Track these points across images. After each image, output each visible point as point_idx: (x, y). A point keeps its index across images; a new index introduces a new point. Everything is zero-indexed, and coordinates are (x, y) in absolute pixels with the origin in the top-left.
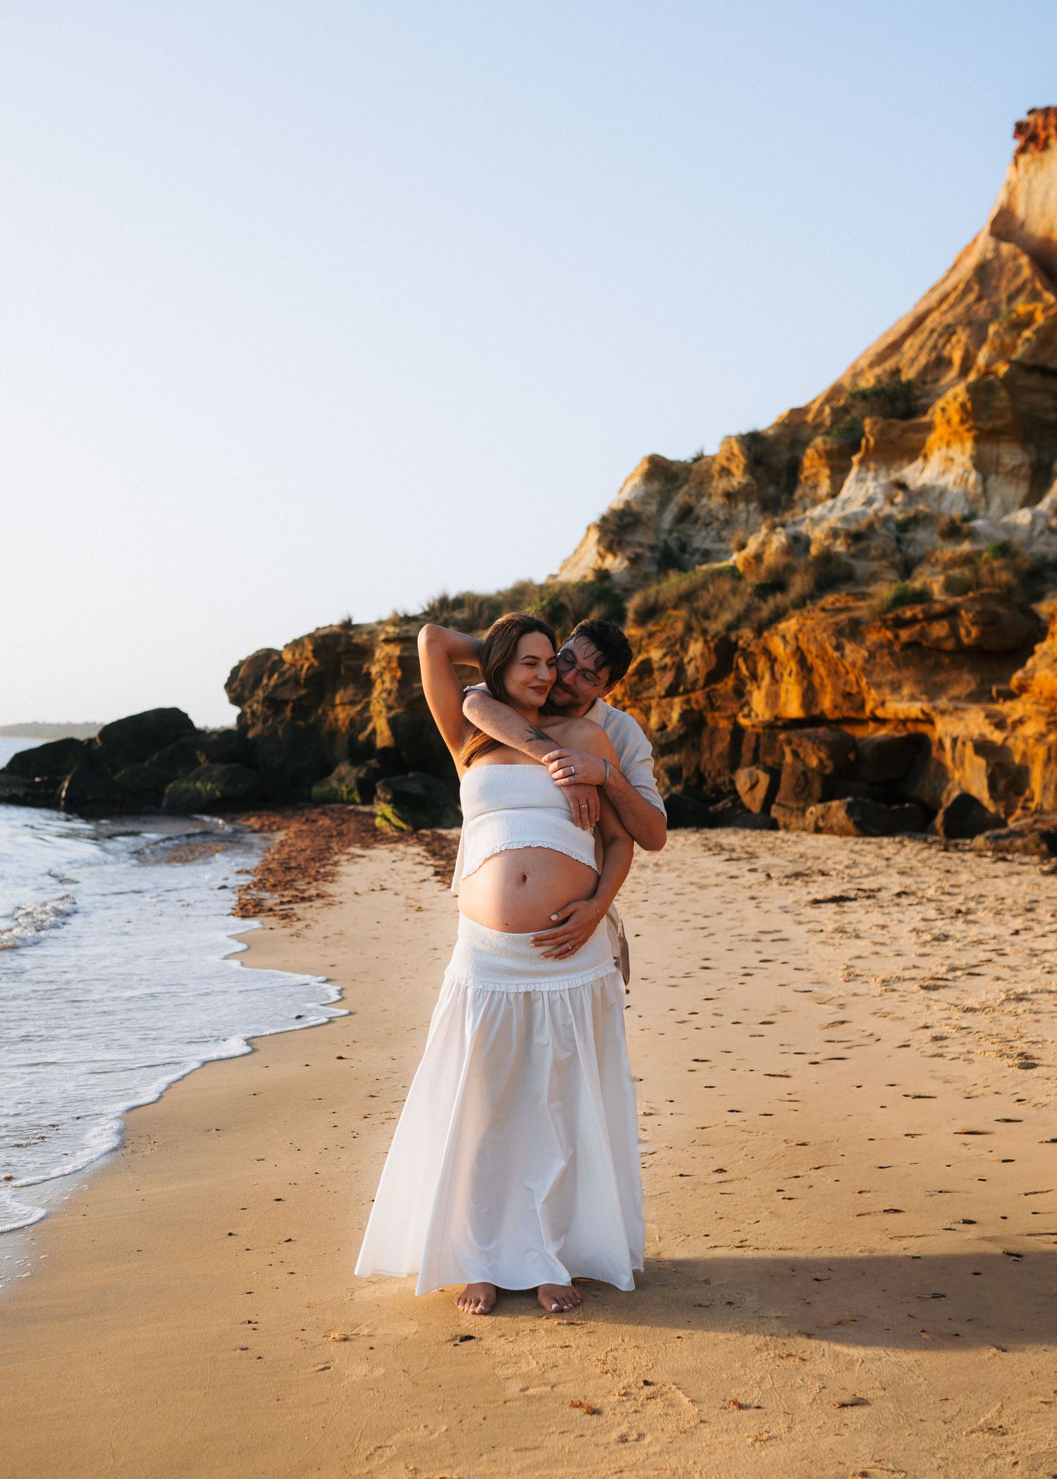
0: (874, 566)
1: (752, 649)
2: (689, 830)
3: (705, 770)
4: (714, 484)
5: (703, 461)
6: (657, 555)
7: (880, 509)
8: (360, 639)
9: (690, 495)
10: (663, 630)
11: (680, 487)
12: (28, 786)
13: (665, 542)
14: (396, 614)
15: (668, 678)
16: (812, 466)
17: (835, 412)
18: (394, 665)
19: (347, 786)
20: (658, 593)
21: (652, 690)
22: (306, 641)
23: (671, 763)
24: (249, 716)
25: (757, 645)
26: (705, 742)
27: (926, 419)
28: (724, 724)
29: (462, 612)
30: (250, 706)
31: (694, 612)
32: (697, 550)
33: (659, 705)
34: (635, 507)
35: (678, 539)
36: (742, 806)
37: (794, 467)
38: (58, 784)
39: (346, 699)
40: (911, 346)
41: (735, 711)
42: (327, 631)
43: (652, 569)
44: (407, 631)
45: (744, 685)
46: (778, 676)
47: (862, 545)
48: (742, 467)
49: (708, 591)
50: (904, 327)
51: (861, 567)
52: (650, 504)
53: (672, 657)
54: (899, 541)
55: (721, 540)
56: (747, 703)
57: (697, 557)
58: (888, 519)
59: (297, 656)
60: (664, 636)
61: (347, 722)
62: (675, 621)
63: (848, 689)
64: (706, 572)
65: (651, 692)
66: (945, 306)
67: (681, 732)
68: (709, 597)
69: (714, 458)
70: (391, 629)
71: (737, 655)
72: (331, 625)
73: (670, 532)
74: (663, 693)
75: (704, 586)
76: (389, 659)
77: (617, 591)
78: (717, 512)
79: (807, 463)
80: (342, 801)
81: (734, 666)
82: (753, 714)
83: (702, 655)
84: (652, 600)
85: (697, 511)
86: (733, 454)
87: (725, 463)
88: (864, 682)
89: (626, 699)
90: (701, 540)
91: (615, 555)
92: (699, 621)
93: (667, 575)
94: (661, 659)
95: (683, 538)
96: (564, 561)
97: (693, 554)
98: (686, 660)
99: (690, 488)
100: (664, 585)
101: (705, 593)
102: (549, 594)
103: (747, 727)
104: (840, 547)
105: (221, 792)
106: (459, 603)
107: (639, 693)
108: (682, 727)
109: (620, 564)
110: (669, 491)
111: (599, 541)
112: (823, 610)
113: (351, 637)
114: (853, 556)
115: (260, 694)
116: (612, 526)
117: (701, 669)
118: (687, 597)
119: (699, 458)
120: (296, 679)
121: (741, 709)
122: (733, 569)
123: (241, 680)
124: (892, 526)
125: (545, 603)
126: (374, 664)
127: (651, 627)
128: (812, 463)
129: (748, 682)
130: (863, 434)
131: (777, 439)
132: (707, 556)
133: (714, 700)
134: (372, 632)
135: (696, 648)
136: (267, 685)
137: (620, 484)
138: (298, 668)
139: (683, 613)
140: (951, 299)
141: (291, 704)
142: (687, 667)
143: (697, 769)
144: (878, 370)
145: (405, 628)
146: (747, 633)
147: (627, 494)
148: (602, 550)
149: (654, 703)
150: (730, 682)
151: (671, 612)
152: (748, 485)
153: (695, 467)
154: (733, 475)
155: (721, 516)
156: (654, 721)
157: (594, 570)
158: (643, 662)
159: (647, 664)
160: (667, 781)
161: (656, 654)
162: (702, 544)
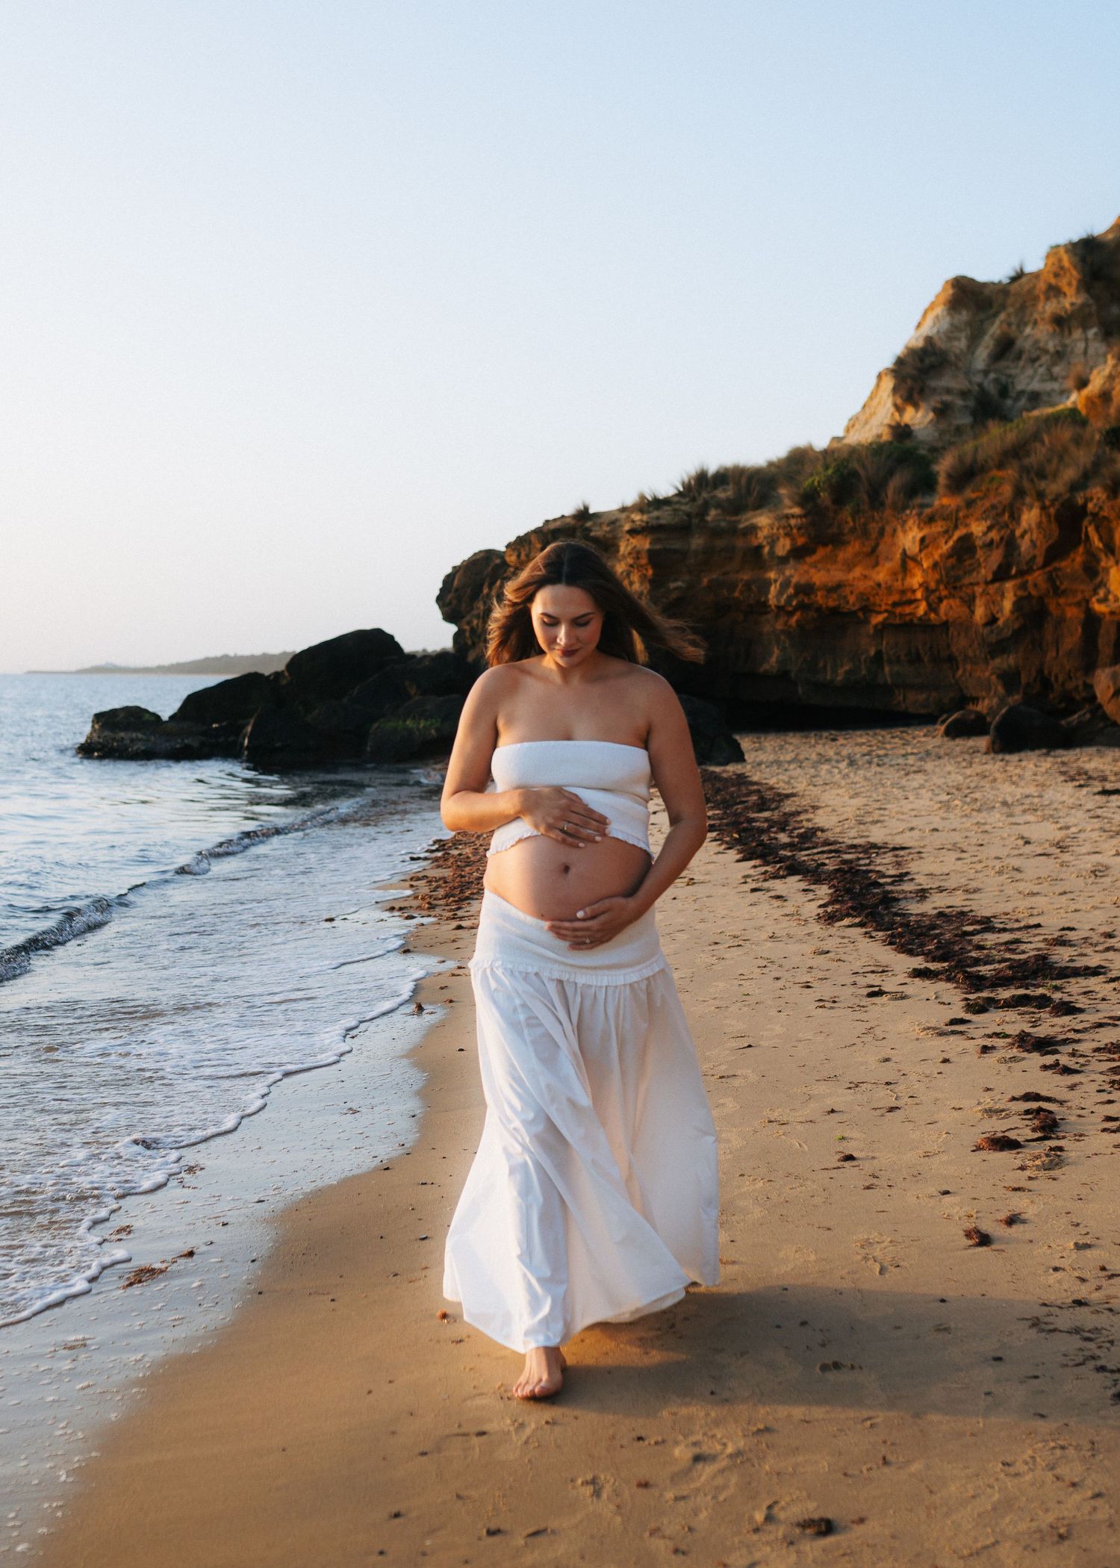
1: (1105, 513)
2: (1037, 752)
3: (1050, 673)
4: (1040, 307)
5: (1024, 280)
6: (971, 403)
8: (601, 531)
9: (1009, 325)
10: (986, 496)
11: (995, 315)
12: (204, 733)
13: (980, 385)
14: (642, 497)
15: (996, 558)
18: (644, 561)
20: (976, 449)
21: (975, 574)
22: (533, 538)
23: (1005, 666)
24: (467, 634)
25: (1113, 508)
26: (1049, 637)
29: (725, 491)
30: (469, 623)
31: (1025, 470)
32: (1022, 393)
33: (985, 593)
34: (941, 344)
35: (996, 381)
36: (1105, 717)
38: (238, 731)
41: (1087, 594)
42: (558, 523)
43: (966, 420)
44: (658, 518)
45: (1098, 561)
48: (1074, 283)
49: (1043, 442)
52: (959, 339)
53: (999, 531)
55: (1053, 378)
56: (1103, 584)
57: (1023, 401)
60: (987, 504)
62: (1001, 484)
64: (1037, 418)
65: (974, 577)
67: (1016, 626)
68: (1044, 450)
69: (1036, 276)
70: (637, 517)
71: (1085, 522)
72: (563, 516)
73: (986, 373)
74: (990, 577)
75: (1036, 436)
76: (636, 554)
77: (922, 452)
78: (1047, 342)
81: (1083, 536)
82: (1111, 597)
83: (1039, 525)
84: (968, 459)
85: (1019, 343)
86: (1062, 268)
87: (1053, 281)
89: (942, 587)
90: (1027, 379)
91: (916, 406)
92: (1032, 481)
93: (985, 427)
94: (985, 534)
95: (1003, 379)
96: (851, 420)
97: (1017, 399)
98: (1018, 533)
99: (1009, 315)
100: (984, 439)
101: (1038, 445)
102: (835, 460)
103: (1104, 614)
105: (437, 730)
106: (723, 477)
107: (958, 579)
108: (1017, 618)
109: (924, 417)
110: (982, 322)
111: (895, 390)
113: (588, 529)
116: (909, 370)
117: (1038, 544)
118: (1016, 452)
119: (1019, 276)
121: (1095, 592)
122: (1074, 412)
123: (457, 590)
125: (830, 472)
126: (619, 561)
127: (969, 494)
129: (1103, 556)
132: (1036, 399)
133: (1058, 583)
134: (612, 521)
135: (1030, 517)
136: (488, 595)
137: (917, 317)
139: (1011, 473)
142: (1019, 541)
143: (1040, 671)
145: (655, 514)
146: (1097, 493)
147: (927, 329)
148: (899, 401)
149: (978, 590)
150: (1078, 557)
151: (995, 473)
152: (1083, 306)
153: (1014, 287)
154: (1065, 294)
155: (1051, 346)
156: (980, 613)
157: (890, 426)
158: (961, 539)
159: (967, 538)
160: (1001, 690)
161: (977, 528)
162: (1028, 384)
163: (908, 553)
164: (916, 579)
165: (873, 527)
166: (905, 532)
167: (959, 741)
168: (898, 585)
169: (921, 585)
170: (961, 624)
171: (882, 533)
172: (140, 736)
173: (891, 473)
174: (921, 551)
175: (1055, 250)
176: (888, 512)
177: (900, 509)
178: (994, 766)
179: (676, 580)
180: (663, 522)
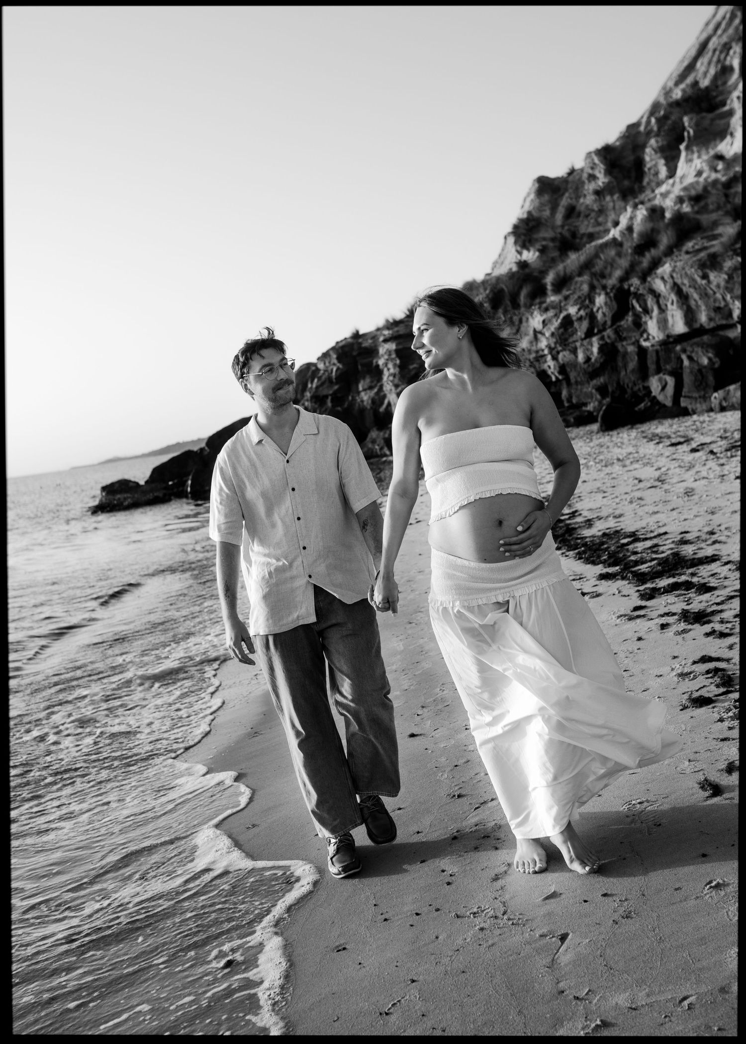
0: (714, 216)
1: (641, 292)
2: (626, 428)
3: (624, 384)
4: (586, 187)
5: (575, 173)
6: (557, 244)
7: (708, 177)
8: (367, 343)
9: (571, 199)
10: (574, 293)
11: (563, 195)
12: (165, 488)
14: (387, 321)
15: (585, 325)
16: (651, 160)
17: (659, 120)
18: (394, 356)
19: (378, 445)
20: (565, 268)
21: (575, 336)
22: (331, 353)
23: (599, 383)
25: (644, 288)
26: (620, 364)
27: (727, 108)
28: (631, 349)
31: (594, 275)
32: (584, 235)
33: (582, 345)
34: (535, 214)
35: (569, 230)
36: (658, 403)
37: (639, 164)
39: (366, 387)
40: (702, 64)
41: (637, 338)
42: (343, 343)
43: (556, 254)
44: (398, 331)
45: (640, 318)
46: (663, 307)
47: (702, 203)
48: (603, 171)
49: (600, 259)
50: (693, 52)
51: (705, 219)
52: (545, 210)
53: (584, 310)
54: (726, 196)
55: (599, 224)
56: (645, 331)
57: (585, 239)
58: (716, 182)
59: (327, 364)
60: (576, 296)
61: (370, 402)
62: (581, 285)
63: (717, 305)
64: (595, 246)
65: (575, 338)
66: (719, 32)
67: (602, 360)
68: (602, 262)
69: (582, 170)
70: (386, 332)
71: (631, 298)
72: (346, 339)
73: (563, 226)
74: (583, 336)
75: (597, 256)
76: (389, 352)
77: (536, 274)
78: (592, 206)
79: (647, 158)
80: (377, 456)
81: (631, 306)
82: (651, 337)
83: (606, 304)
84: (562, 273)
85: (578, 208)
86: (595, 164)
87: (591, 171)
88: (728, 297)
89: (558, 346)
90: (585, 227)
91: (528, 250)
92: (598, 280)
93: (567, 256)
94: (577, 313)
95: (573, 229)
96: (494, 263)
97: (581, 238)
98: (595, 310)
99: (570, 194)
100: (569, 261)
101: (598, 261)
102: (489, 285)
103: (648, 347)
104: (686, 208)
107: (566, 340)
108: (602, 357)
109: (534, 255)
110: (556, 199)
111: (516, 243)
112: (687, 253)
113: (360, 344)
114: (698, 212)
115: (308, 394)
116: (521, 230)
117: (607, 314)
118: (586, 266)
119: (572, 172)
120: (329, 379)
121: (642, 335)
122: (614, 240)
124: (719, 186)
125: (488, 292)
126: (380, 358)
127: (565, 292)
128: (651, 157)
129: (643, 315)
130: (684, 129)
131: (623, 147)
132: (592, 237)
133: (621, 333)
134: (373, 336)
135: (600, 300)
136: (311, 388)
137: (521, 202)
138: (330, 372)
139: (586, 278)
140: (723, 26)
141: (330, 398)
142: (596, 314)
143: (618, 383)
144: (682, 86)
145: (396, 329)
146: (635, 281)
147: (528, 207)
148: (519, 248)
149: (578, 344)
150: (630, 318)
151: (577, 279)
152: (609, 183)
153: (571, 178)
154: (598, 178)
155: (596, 208)
156: (581, 357)
157: (516, 263)
158: (564, 318)
159: (568, 318)
160: (599, 397)
161: (572, 310)
162: (586, 229)
163: (537, 330)
164: (543, 343)
165: (516, 319)
166: (533, 318)
167: (581, 428)
168: (534, 348)
169: (547, 346)
170: (571, 364)
171: (521, 321)
172: (129, 495)
173: (521, 288)
174: (544, 327)
175: (589, 154)
176: (523, 309)
177: (529, 307)
178: (605, 439)
179: (413, 364)
180: (401, 333)
